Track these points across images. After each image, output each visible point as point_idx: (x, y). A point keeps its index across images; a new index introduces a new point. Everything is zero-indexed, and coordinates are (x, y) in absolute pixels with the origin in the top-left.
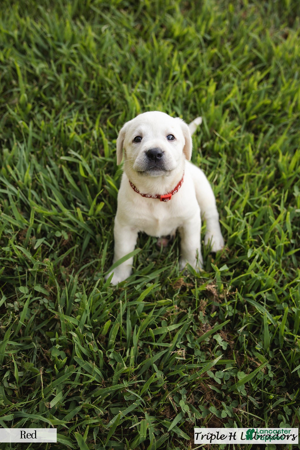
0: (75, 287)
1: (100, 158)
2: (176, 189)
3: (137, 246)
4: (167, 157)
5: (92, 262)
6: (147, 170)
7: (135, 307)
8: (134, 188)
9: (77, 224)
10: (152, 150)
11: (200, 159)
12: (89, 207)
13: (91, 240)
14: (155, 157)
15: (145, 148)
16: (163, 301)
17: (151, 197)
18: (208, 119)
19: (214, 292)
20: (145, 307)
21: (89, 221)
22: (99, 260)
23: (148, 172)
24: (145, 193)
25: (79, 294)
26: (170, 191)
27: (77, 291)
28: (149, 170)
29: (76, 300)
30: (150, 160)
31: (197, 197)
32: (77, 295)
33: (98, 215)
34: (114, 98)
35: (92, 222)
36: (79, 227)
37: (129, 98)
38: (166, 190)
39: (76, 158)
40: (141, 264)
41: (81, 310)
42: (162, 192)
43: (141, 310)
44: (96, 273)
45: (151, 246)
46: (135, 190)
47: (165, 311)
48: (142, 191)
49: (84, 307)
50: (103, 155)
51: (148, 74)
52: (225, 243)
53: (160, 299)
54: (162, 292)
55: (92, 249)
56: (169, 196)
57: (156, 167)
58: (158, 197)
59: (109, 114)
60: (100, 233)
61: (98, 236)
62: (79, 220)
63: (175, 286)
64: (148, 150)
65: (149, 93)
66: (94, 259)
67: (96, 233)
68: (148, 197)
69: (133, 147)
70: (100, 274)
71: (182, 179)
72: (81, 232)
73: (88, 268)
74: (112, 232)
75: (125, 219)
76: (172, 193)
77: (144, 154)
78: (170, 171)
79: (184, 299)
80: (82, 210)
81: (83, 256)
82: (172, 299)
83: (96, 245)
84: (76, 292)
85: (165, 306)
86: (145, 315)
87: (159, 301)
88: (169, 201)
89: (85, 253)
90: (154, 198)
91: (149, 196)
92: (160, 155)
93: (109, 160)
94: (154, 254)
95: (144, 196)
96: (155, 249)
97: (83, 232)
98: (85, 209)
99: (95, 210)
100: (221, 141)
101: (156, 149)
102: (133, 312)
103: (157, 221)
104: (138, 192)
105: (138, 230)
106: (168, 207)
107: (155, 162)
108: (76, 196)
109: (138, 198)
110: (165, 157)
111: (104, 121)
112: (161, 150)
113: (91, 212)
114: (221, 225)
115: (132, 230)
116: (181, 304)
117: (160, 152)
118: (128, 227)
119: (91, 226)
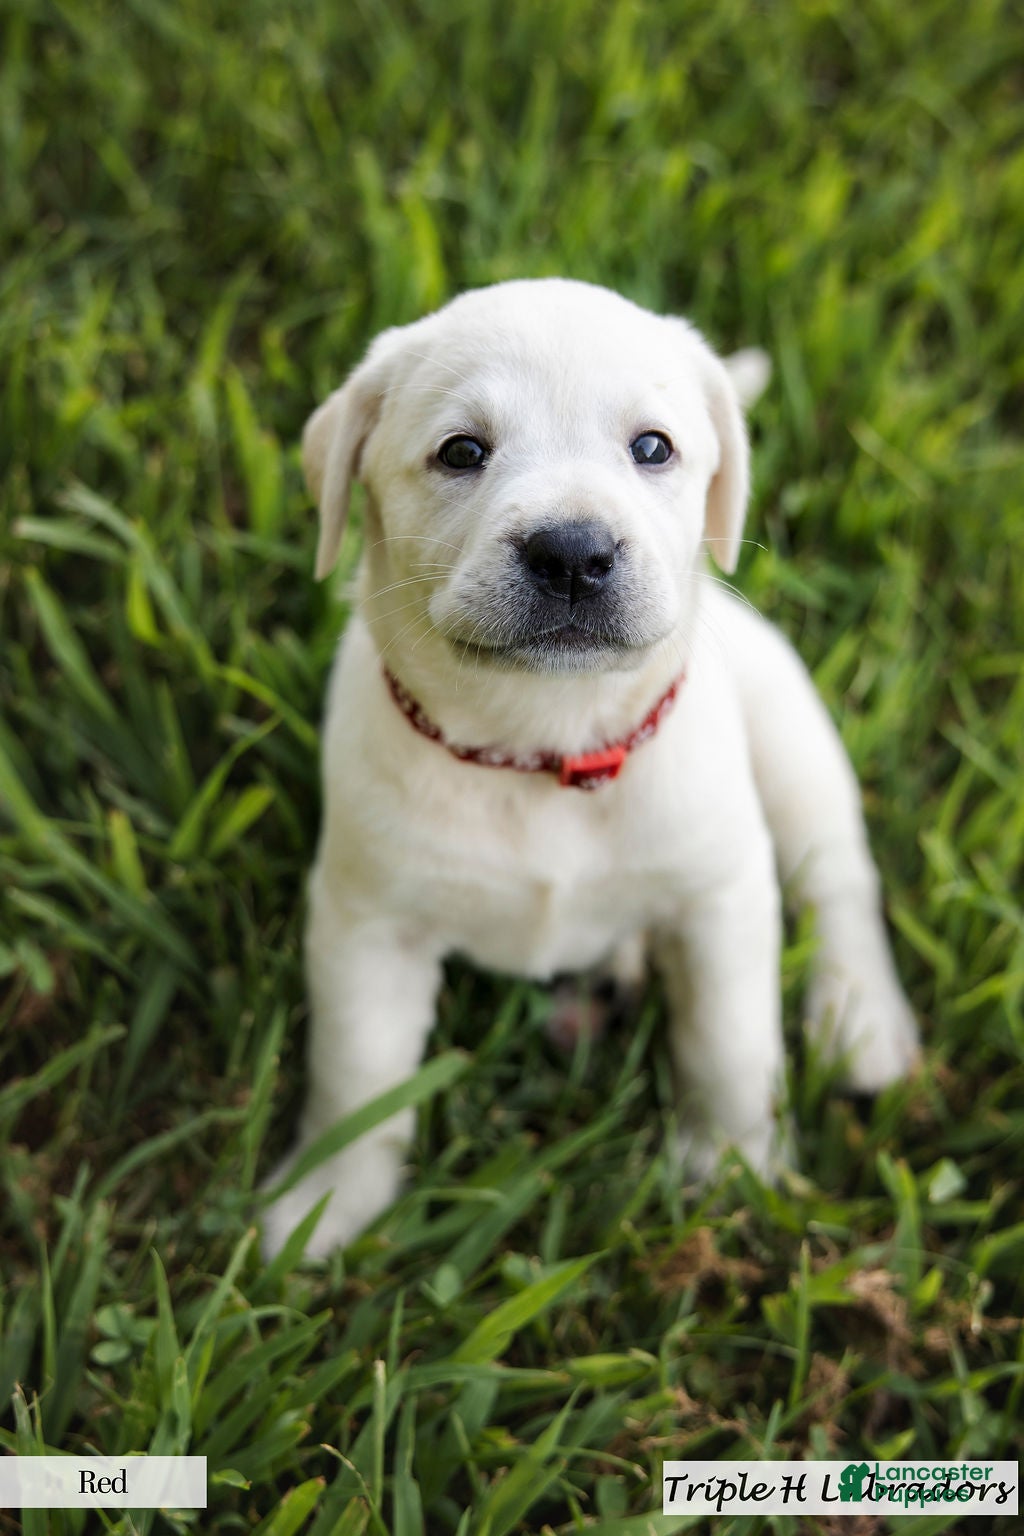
0: (93, 1271)
1: (225, 540)
2: (652, 720)
3: (443, 1041)
4: (637, 572)
5: (187, 1127)
6: (522, 644)
7: (441, 1397)
8: (413, 713)
9: (104, 904)
10: (555, 531)
11: (771, 566)
12: (172, 816)
13: (179, 1003)
14: (576, 574)
15: (514, 516)
16: (599, 1364)
17: (508, 763)
18: (809, 360)
19: (894, 1315)
20: (501, 1396)
21: (178, 892)
22: (227, 1116)
23: (528, 653)
24: (477, 741)
25: (117, 1316)
26: (616, 732)
27: (104, 1297)
28: (534, 642)
29: (103, 1354)
30: (541, 589)
31: (761, 774)
32: (105, 1320)
33: (226, 860)
34: (298, 221)
35: (191, 899)
36: (114, 921)
37: (380, 225)
38: (598, 729)
39: (101, 529)
40: (460, 1145)
41: (134, 1412)
42: (574, 740)
43: (482, 1414)
44: (211, 1192)
45: (516, 1042)
46: (416, 725)
47: (616, 1420)
48: (458, 731)
49: (156, 1394)
50: (241, 521)
51: (477, 109)
52: (927, 1037)
53: (582, 1349)
54: (590, 1308)
55: (186, 1052)
56: (608, 759)
57: (572, 628)
58: (551, 765)
59: (269, 307)
60: (236, 957)
61: (222, 980)
62: (117, 882)
63: (665, 1274)
64: (530, 528)
65: (481, 204)
66: (198, 1106)
67: (208, 963)
68: (490, 764)
69: (430, 494)
70: (231, 1198)
71: (682, 677)
72: (127, 948)
73: (163, 1160)
74: (299, 953)
75: (367, 877)
76: (629, 744)
77: (508, 550)
78: (644, 647)
79: (712, 1354)
80: (137, 827)
81: (132, 1090)
82: (654, 1351)
83: (204, 1028)
84: (99, 1305)
85: (611, 1390)
86: (506, 1443)
87: (579, 1364)
88: (607, 788)
89: (142, 1072)
90: (524, 769)
91: (497, 757)
92: (602, 564)
93: (277, 552)
94: (538, 1087)
95: (471, 756)
96: (534, 1060)
97: (137, 955)
98: (152, 824)
99: (208, 828)
100: (883, 480)
101: (582, 525)
102: (429, 1428)
103: (541, 890)
104: (436, 736)
105: (438, 946)
106: (603, 816)
107: (573, 602)
108: (96, 744)
109: (432, 768)
110: (629, 573)
111: (245, 345)
112: (609, 537)
113: (184, 840)
114: (892, 933)
115: (409, 942)
116: (699, 1381)
117: (602, 548)
118: (380, 927)
119: (184, 919)
